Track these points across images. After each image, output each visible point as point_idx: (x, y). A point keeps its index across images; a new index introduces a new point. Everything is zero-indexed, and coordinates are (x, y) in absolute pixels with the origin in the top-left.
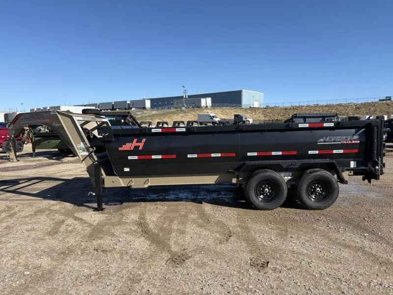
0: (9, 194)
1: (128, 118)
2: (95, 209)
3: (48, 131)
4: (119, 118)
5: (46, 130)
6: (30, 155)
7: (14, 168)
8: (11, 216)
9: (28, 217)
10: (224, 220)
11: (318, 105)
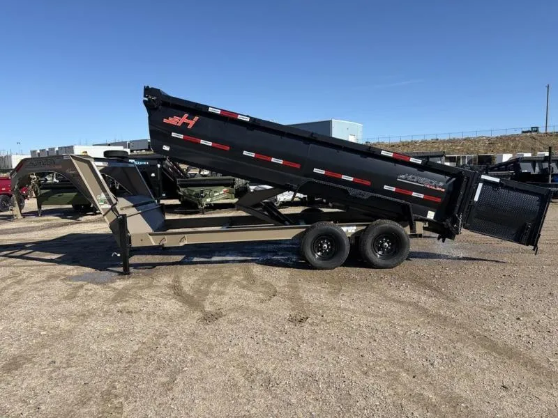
0: (13, 260)
1: (166, 162)
2: (120, 273)
3: (58, 181)
4: (153, 162)
5: (55, 180)
6: (35, 214)
7: (15, 231)
8: (19, 282)
9: (38, 282)
10: (273, 281)
11: (437, 139)
